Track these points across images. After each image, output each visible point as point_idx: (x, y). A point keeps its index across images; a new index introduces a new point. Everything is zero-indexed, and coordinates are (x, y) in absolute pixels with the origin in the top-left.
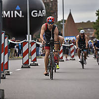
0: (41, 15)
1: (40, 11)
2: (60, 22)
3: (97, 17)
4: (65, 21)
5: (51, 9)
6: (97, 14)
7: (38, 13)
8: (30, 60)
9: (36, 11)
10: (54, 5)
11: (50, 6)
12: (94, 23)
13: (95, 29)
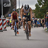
0: (8, 6)
1: (8, 4)
2: (18, 9)
3: (36, 7)
4: (20, 9)
5: (13, 3)
6: (36, 6)
7: (7, 5)
8: (3, 28)
9: (6, 4)
10: (15, 1)
11: (13, 2)
12: (34, 10)
13: (34, 13)
